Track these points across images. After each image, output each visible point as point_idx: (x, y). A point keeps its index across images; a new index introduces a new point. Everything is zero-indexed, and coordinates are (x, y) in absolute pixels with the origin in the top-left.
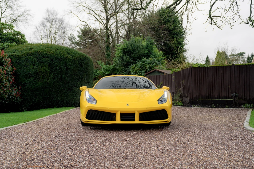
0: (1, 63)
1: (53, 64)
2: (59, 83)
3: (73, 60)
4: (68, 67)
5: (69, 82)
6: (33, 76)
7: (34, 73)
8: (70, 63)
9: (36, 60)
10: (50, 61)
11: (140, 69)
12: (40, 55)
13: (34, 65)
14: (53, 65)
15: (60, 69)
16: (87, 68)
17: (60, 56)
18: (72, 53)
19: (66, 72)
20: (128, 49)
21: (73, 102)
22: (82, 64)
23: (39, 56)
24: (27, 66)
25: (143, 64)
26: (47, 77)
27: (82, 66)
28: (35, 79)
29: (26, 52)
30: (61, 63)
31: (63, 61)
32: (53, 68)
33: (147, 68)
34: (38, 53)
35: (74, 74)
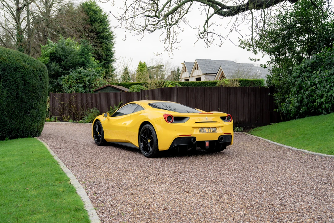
2: (13, 103)
3: (32, 70)
4: (26, 81)
5: (26, 103)
8: (29, 75)
11: (77, 83)
14: (5, 78)
17: (15, 64)
19: (23, 88)
21: (30, 130)
22: (41, 77)
25: (80, 75)
27: (41, 79)
30: (17, 75)
31: (19, 72)
32: (5, 82)
33: (86, 81)
35: (33, 91)
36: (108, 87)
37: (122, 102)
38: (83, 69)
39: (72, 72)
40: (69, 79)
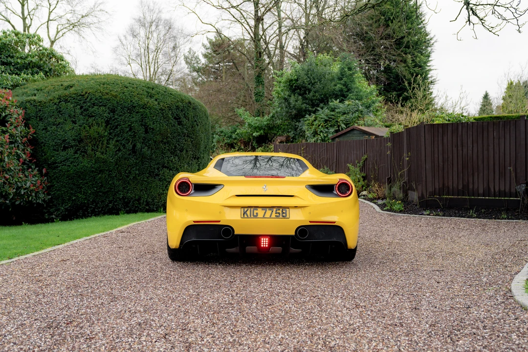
0: (1, 118)
1: (116, 119)
2: (128, 160)
3: (160, 109)
4: (148, 126)
5: (151, 159)
6: (72, 147)
7: (74, 140)
8: (153, 117)
9: (78, 111)
10: (109, 114)
11: (325, 126)
12: (88, 100)
13: (74, 122)
14: (115, 122)
15: (130, 130)
16: (192, 127)
17: (131, 101)
18: (158, 94)
19: (144, 137)
20: (299, 82)
21: (162, 201)
22: (180, 118)
23: (85, 103)
24: (59, 124)
25: (333, 113)
26: (101, 149)
27: (180, 123)
28: (76, 153)
29: (56, 94)
30: (133, 117)
31: (137, 112)
32: (115, 128)
33: (341, 122)
34: (83, 95)
35: (162, 141)
36: (353, 130)
37: (366, 156)
38: (340, 102)
39: (322, 108)
40: (315, 120)
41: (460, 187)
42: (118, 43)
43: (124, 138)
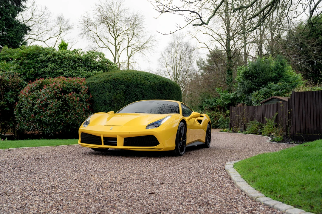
0: (78, 90)
1: (129, 91)
3: (151, 86)
6: (108, 104)
7: (109, 100)
8: (147, 90)
9: (112, 87)
10: (126, 88)
11: (264, 97)
12: (117, 82)
13: (110, 92)
15: (136, 96)
16: (169, 95)
17: (137, 82)
18: (151, 78)
20: (250, 73)
22: (162, 90)
23: (115, 83)
24: (103, 93)
25: (269, 90)
26: (121, 105)
27: (161, 93)
28: (110, 107)
29: (103, 79)
30: (137, 90)
31: (139, 87)
32: (128, 95)
34: (115, 80)
36: (273, 98)
37: (277, 113)
38: (274, 84)
39: (263, 87)
40: (258, 94)
41: (315, 128)
42: (161, 56)
43: (132, 100)
